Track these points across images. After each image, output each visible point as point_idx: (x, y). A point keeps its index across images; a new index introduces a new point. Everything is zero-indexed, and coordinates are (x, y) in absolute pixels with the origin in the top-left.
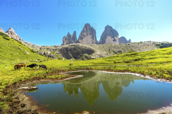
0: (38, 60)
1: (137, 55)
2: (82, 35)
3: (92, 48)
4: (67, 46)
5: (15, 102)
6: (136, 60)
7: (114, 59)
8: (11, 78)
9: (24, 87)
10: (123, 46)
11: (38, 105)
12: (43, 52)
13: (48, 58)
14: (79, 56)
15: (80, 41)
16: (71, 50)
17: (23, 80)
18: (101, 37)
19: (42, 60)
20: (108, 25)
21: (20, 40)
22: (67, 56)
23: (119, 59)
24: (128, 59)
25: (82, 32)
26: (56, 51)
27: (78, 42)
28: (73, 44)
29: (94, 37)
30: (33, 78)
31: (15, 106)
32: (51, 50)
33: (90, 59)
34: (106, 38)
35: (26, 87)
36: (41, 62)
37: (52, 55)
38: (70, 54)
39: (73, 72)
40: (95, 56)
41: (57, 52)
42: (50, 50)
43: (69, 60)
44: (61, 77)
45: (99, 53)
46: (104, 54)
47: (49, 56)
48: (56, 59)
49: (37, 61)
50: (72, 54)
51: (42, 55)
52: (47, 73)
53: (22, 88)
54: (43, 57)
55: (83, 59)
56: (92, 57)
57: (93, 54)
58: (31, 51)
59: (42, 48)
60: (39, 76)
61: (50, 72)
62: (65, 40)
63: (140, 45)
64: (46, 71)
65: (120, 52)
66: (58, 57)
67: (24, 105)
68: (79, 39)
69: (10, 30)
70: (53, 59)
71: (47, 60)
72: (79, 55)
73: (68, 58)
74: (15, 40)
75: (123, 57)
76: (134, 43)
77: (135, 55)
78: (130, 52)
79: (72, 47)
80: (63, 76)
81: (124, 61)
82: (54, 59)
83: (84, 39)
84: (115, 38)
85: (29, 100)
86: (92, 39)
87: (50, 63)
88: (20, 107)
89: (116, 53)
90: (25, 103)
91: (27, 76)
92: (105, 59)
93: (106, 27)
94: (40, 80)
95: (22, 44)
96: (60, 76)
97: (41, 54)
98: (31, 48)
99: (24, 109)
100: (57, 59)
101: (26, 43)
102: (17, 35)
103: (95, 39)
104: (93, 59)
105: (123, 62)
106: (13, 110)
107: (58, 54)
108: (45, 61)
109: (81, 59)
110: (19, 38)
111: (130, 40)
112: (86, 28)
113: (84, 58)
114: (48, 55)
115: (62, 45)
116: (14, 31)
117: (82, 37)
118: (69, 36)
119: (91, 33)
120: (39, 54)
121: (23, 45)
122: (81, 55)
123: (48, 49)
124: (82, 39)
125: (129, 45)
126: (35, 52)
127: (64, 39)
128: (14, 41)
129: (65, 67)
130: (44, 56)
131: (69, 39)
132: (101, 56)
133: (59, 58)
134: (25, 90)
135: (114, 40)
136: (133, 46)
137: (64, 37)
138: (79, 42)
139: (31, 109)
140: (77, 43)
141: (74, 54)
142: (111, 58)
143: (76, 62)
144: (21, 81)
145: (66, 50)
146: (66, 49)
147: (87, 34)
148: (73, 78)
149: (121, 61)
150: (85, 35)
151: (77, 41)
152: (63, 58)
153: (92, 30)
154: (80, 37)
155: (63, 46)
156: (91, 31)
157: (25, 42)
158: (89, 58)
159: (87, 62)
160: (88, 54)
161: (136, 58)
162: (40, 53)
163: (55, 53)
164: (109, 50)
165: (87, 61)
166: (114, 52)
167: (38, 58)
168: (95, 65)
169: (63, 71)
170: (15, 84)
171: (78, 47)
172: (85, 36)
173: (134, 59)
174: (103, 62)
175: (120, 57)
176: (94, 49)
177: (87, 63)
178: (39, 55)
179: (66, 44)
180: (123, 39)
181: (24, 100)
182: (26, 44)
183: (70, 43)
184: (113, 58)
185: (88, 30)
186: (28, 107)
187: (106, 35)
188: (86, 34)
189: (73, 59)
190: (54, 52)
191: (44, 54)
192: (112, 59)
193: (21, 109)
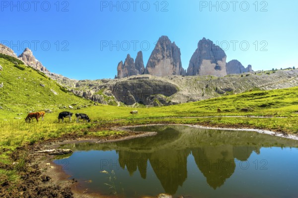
0: (73, 105)
1: (266, 96)
2: (154, 58)
3: (173, 83)
4: (126, 79)
5: (32, 173)
6: (263, 106)
7: (218, 105)
8: (26, 135)
9: (47, 149)
10: (236, 78)
11: (74, 179)
12: (82, 92)
13: (91, 102)
14: (147, 99)
15: (150, 69)
16: (133, 87)
17: (46, 138)
18: (191, 61)
19: (80, 105)
20: (204, 38)
21: (42, 69)
22: (125, 98)
23: (227, 104)
24: (247, 103)
25: (153, 53)
26: (105, 90)
27: (146, 72)
28: (137, 77)
29: (176, 63)
30: (63, 135)
31: (31, 179)
32: (96, 88)
33: (169, 104)
34: (200, 63)
35: (51, 149)
36: (78, 108)
37: (98, 96)
38: (131, 95)
39: (137, 126)
40: (178, 98)
41: (108, 91)
42: (93, 87)
43: (129, 106)
44: (115, 134)
45: (186, 93)
46: (198, 95)
47: (92, 99)
48: (105, 105)
49: (70, 107)
50: (134, 94)
51: (80, 97)
52: (89, 128)
53: (44, 151)
54: (81, 100)
55: (155, 105)
56: (173, 101)
57: (176, 95)
58: (61, 89)
59: (80, 84)
60: (74, 132)
61: (95, 127)
62: (123, 68)
63: (272, 75)
64: (86, 124)
65: (229, 90)
66: (109, 101)
67: (47, 177)
68: (147, 66)
69: (26, 53)
70: (100, 104)
71: (89, 106)
72: (148, 96)
73: (128, 102)
74: (34, 70)
75: (235, 99)
76: (259, 72)
77: (260, 97)
78: (251, 91)
79: (135, 81)
80: (118, 133)
81: (238, 109)
82: (102, 104)
83: (157, 67)
84: (219, 62)
85: (57, 170)
86: (172, 66)
87: (94, 112)
88: (41, 182)
89: (221, 93)
90: (50, 176)
91: (53, 132)
92: (199, 104)
93: (201, 41)
94: (76, 138)
95: (45, 77)
96: (112, 132)
97: (79, 94)
98: (61, 84)
99: (48, 185)
100: (107, 105)
101: (52, 75)
102: (36, 60)
103: (178, 66)
104: (174, 104)
105: (236, 111)
106: (28, 185)
107: (108, 95)
108: (85, 107)
109: (152, 104)
110: (40, 65)
111: (250, 66)
112: (162, 44)
113: (157, 102)
114: (91, 96)
115: (116, 78)
116: (31, 55)
117: (154, 63)
118: (129, 60)
119: (170, 55)
120: (75, 95)
121: (48, 79)
122: (151, 96)
123: (90, 85)
124: (154, 66)
125: (248, 77)
126: (68, 91)
127: (120, 66)
128: (32, 71)
129: (122, 118)
130: (84, 98)
131: (129, 68)
132: (190, 99)
133: (111, 102)
134: (50, 154)
135: (218, 68)
136: (256, 79)
137: (119, 64)
138: (148, 73)
139: (60, 186)
140: (143, 74)
141: (138, 94)
142: (211, 102)
143: (143, 109)
144: (42, 139)
145: (124, 87)
146: (124, 85)
147: (164, 57)
148: (138, 136)
149: (233, 107)
150: (159, 58)
151: (144, 70)
152: (119, 103)
153: (173, 48)
154: (150, 62)
155: (118, 79)
156: (171, 51)
157: (51, 73)
158: (167, 102)
159: (164, 110)
160: (165, 95)
161: (264, 103)
162: (76, 92)
163: (104, 93)
164: (207, 87)
165: (163, 107)
166: (216, 90)
167: (73, 103)
168: (180, 115)
169: (118, 125)
170: (32, 143)
171: (145, 82)
172: (159, 61)
173: (260, 104)
174: (195, 110)
175: (230, 100)
176: (177, 85)
177: (164, 112)
178: (75, 97)
179: (124, 77)
180: (235, 66)
181: (48, 171)
182: (53, 77)
183: (131, 75)
184: (215, 102)
185: (166, 48)
186: (55, 183)
187: (200, 57)
188: (162, 57)
189: (136, 105)
190: (102, 92)
191: (84, 94)
192: (213, 103)
193: (42, 185)
